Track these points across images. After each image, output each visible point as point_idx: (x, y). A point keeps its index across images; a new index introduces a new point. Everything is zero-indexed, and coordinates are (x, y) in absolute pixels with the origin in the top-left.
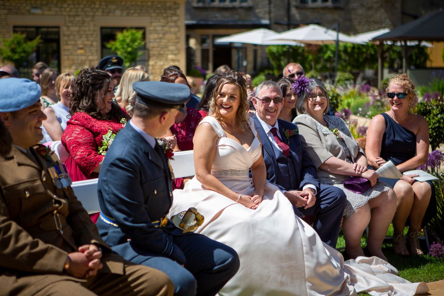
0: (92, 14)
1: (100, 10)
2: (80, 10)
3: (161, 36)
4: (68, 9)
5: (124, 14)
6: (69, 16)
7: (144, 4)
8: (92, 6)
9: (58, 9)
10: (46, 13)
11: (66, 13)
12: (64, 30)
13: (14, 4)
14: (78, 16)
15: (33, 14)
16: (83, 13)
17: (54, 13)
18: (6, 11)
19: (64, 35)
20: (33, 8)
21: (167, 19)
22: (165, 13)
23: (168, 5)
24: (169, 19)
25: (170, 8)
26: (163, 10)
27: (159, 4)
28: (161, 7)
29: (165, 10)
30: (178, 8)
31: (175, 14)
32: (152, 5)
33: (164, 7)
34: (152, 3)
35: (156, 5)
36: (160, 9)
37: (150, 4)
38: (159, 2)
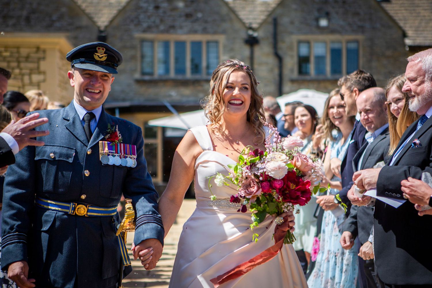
21: (22, 80)
22: (18, 67)
23: (24, 52)
24: (26, 79)
25: (27, 58)
26: (13, 61)
27: (6, 51)
28: (11, 56)
29: (19, 62)
30: (44, 58)
31: (38, 68)
33: (17, 55)
35: (1, 52)
36: (8, 59)
38: (6, 47)
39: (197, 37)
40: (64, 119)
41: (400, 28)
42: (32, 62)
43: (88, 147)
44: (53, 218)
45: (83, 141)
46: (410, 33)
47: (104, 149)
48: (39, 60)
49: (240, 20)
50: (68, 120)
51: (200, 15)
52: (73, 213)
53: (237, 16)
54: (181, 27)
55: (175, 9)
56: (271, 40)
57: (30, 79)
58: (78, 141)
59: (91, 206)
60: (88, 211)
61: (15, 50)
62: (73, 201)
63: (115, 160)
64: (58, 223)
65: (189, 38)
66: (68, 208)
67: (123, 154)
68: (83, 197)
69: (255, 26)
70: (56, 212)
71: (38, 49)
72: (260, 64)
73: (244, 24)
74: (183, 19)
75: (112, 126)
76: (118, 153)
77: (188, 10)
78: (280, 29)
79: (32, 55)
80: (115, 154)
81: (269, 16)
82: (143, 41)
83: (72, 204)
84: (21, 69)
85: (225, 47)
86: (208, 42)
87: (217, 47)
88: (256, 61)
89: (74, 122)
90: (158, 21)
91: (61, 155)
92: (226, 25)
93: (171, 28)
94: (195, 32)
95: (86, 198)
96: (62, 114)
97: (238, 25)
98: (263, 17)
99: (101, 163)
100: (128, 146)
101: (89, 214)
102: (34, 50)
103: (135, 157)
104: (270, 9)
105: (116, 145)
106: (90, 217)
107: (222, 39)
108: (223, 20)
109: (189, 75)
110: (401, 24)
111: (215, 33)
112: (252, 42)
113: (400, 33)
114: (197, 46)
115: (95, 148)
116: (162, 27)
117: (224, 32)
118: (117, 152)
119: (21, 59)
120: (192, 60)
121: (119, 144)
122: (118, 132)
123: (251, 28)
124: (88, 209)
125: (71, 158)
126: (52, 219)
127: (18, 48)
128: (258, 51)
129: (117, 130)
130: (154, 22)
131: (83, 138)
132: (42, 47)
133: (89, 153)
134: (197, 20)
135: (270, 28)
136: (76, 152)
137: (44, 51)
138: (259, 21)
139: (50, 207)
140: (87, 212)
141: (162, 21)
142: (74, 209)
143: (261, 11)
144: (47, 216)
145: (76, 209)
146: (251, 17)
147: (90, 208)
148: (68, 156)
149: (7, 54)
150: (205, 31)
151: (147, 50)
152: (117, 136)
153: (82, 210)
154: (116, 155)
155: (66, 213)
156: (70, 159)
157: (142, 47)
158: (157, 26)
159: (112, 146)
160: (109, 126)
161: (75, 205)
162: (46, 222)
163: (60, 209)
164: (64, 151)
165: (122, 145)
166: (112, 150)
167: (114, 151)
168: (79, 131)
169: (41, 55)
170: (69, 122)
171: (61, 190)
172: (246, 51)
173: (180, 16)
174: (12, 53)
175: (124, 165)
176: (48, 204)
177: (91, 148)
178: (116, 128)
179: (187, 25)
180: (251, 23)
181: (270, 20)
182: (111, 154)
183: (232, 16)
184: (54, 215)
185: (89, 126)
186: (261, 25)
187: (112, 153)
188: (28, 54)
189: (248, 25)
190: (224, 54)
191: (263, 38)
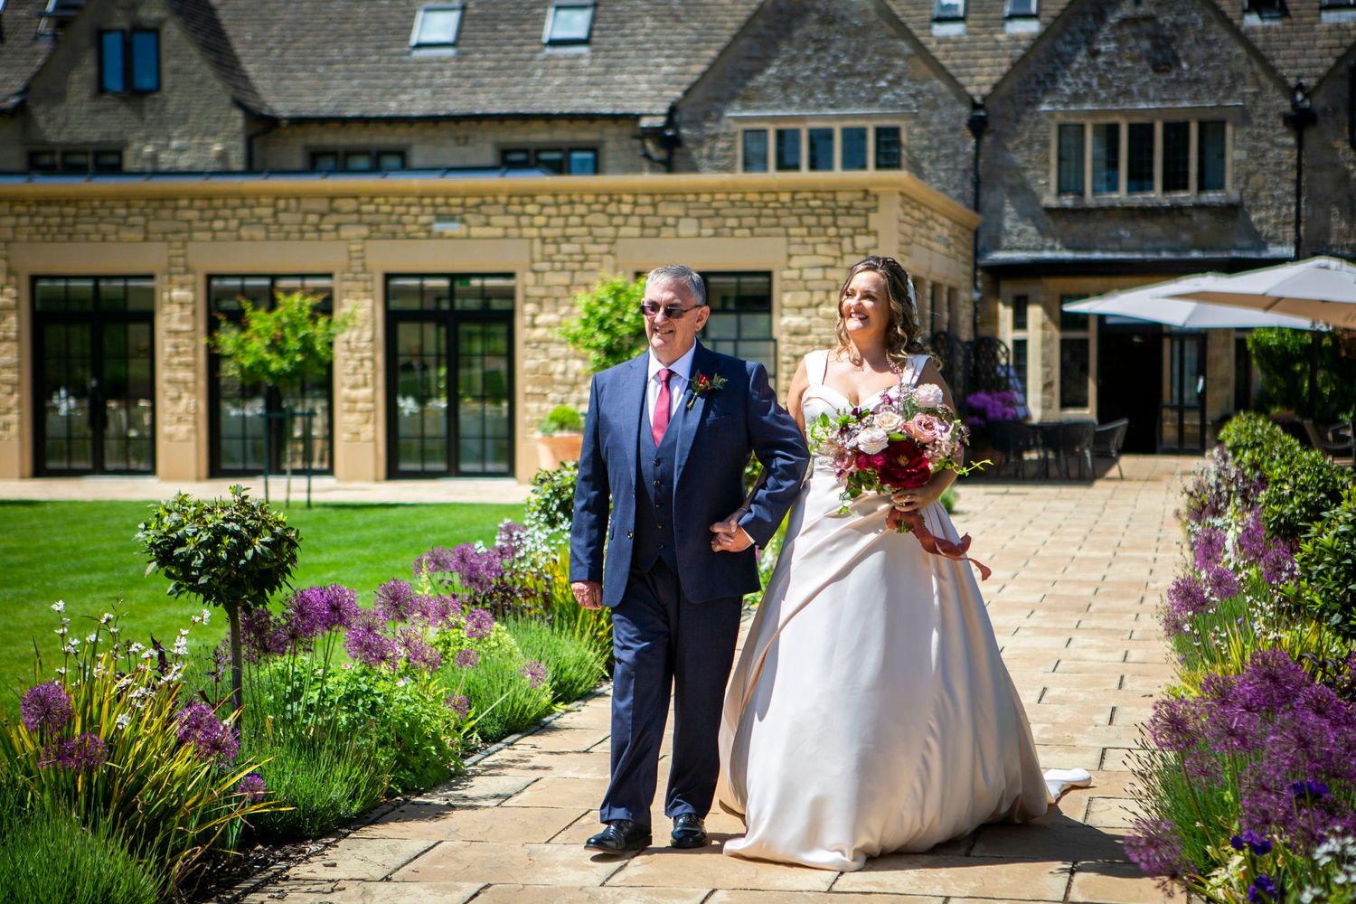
0: (610, 231)
1: (635, 220)
2: (574, 220)
3: (818, 297)
4: (540, 220)
5: (708, 231)
6: (543, 240)
7: (767, 197)
8: (612, 208)
9: (510, 220)
10: (476, 231)
11: (534, 232)
12: (525, 282)
13: (387, 209)
14: (568, 239)
15: (441, 236)
16: (584, 230)
17: (499, 232)
18: (364, 231)
19: (527, 298)
20: (440, 218)
21: (840, 244)
22: (835, 225)
23: (843, 198)
24: (847, 243)
25: (849, 209)
26: (826, 215)
27: (815, 198)
28: (823, 207)
29: (834, 215)
30: (875, 209)
31: (866, 226)
32: (793, 200)
33: (832, 204)
34: (794, 193)
35: (806, 200)
36: (818, 211)
37: (785, 197)
38: (815, 192)
42: (856, 215)
48: (868, 211)
51: (1184, 66)
54: (1145, 93)
57: (853, 244)
61: (830, 196)
71: (866, 192)
74: (1149, 74)
77: (1160, 56)
79: (856, 204)
84: (838, 228)
86: (1202, 124)
87: (1223, 132)
90: (1095, 82)
93: (1122, 95)
102: (860, 195)
107: (1232, 113)
109: (1157, 193)
114: (1177, 131)
116: (1103, 94)
127: (834, 192)
132: (873, 190)
134: (1179, 76)
137: (876, 197)
141: (1103, 81)
149: (815, 204)
150: (1196, 100)
169: (870, 203)
173: (1143, 70)
188: (851, 202)
189: (1292, 82)
190: (1236, 147)
191: (1325, 111)
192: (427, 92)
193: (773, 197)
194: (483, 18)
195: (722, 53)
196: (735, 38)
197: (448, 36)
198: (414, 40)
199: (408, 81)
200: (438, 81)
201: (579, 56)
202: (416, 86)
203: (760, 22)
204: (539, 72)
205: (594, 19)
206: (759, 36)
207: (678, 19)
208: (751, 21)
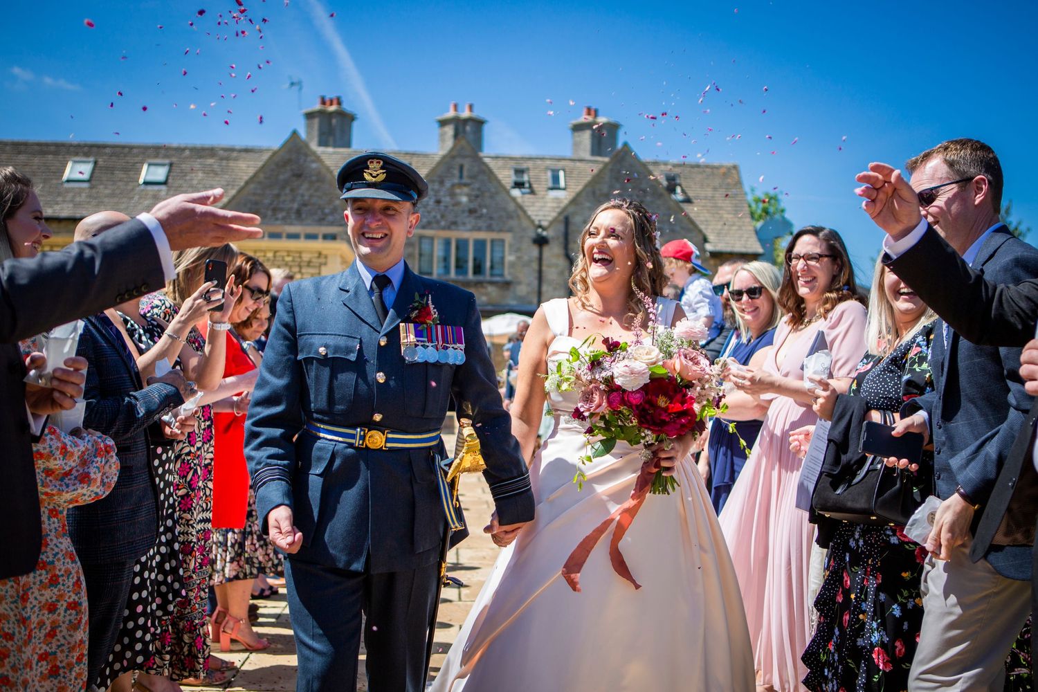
22: (300, 272)
23: (306, 257)
25: (309, 264)
26: (295, 266)
27: (288, 256)
28: (293, 261)
29: (300, 267)
30: (325, 264)
32: (275, 256)
33: (299, 260)
34: (275, 252)
35: (283, 257)
36: (290, 264)
37: (270, 255)
38: (289, 252)
39: (481, 235)
40: (341, 289)
41: (700, 231)
42: (314, 267)
43: (382, 334)
44: (330, 453)
45: (373, 323)
46: (711, 237)
47: (408, 337)
48: (321, 265)
49: (529, 217)
50: (348, 291)
51: (485, 211)
52: (363, 444)
53: (525, 212)
54: (464, 224)
55: (458, 204)
56: (562, 239)
58: (364, 324)
59: (392, 432)
60: (388, 440)
61: (298, 255)
62: (362, 425)
63: (427, 354)
64: (337, 462)
65: (472, 236)
66: (353, 437)
67: (441, 343)
68: (378, 417)
69: (545, 224)
70: (334, 443)
71: (320, 254)
72: (549, 266)
73: (532, 222)
74: (466, 214)
75: (422, 296)
76: (432, 342)
77: (472, 206)
78: (572, 228)
79: (314, 260)
80: (427, 344)
81: (560, 214)
82: (421, 237)
83: (359, 430)
84: (302, 274)
85: (511, 246)
86: (493, 241)
87: (503, 246)
88: (545, 262)
89: (356, 294)
90: (439, 217)
91: (337, 349)
92: (512, 223)
93: (453, 225)
94: (479, 229)
95: (382, 419)
96: (338, 281)
97: (525, 223)
98: (554, 214)
99: (405, 360)
100: (449, 328)
101: (389, 445)
102: (316, 255)
103: (463, 346)
104: (562, 205)
105: (429, 329)
106: (391, 450)
107: (508, 237)
108: (510, 217)
109: (470, 276)
110: (702, 227)
111: (500, 231)
112: (541, 242)
113: (701, 238)
114: (480, 245)
115: (394, 335)
116: (443, 223)
117: (510, 230)
118: (430, 340)
119: (302, 264)
120: (475, 259)
121: (434, 327)
122: (432, 307)
123: (540, 226)
124: (387, 438)
125: (353, 352)
126: (329, 455)
127: (300, 252)
128: (547, 251)
129: (430, 302)
130: (435, 217)
131: (371, 319)
132: (324, 252)
133: (383, 344)
134: (481, 216)
135: (561, 227)
136: (361, 343)
137: (326, 257)
138: (550, 218)
139: (322, 435)
140: (386, 442)
141: (443, 216)
142: (363, 438)
143: (553, 207)
144: (320, 449)
145: (367, 438)
146: (541, 213)
147: (390, 436)
148: (349, 350)
149: (288, 259)
150: (490, 228)
151: (426, 247)
152: (429, 314)
153: (377, 440)
154: (430, 344)
155: (351, 445)
156: (352, 355)
157: (420, 243)
158: (438, 222)
159: (422, 331)
160: (417, 297)
161: (364, 431)
162: (319, 459)
163: (340, 439)
164: (342, 342)
165: (439, 327)
166: (422, 337)
167: (426, 339)
168: (366, 308)
169: (322, 260)
170: (349, 293)
171: (340, 407)
172: (535, 251)
173: (463, 212)
174: (294, 257)
175: (443, 361)
176: (319, 430)
177: (385, 335)
178: (428, 300)
179: (471, 221)
180: (540, 221)
181: (561, 218)
182: (420, 344)
183: (520, 213)
184: (331, 448)
185: (381, 296)
186: (551, 223)
187: (422, 341)
188: (311, 258)
189: (537, 223)
190: (510, 254)
191: (553, 238)
192: (71, 205)
193: (262, 254)
194: (107, 168)
195: (239, 192)
196: (247, 183)
197: (86, 176)
198: (65, 177)
199: (60, 199)
200: (78, 199)
201: (160, 191)
202: (64, 201)
203: (261, 176)
204: (136, 197)
205: (169, 172)
206: (260, 183)
207: (216, 174)
208: (256, 175)
